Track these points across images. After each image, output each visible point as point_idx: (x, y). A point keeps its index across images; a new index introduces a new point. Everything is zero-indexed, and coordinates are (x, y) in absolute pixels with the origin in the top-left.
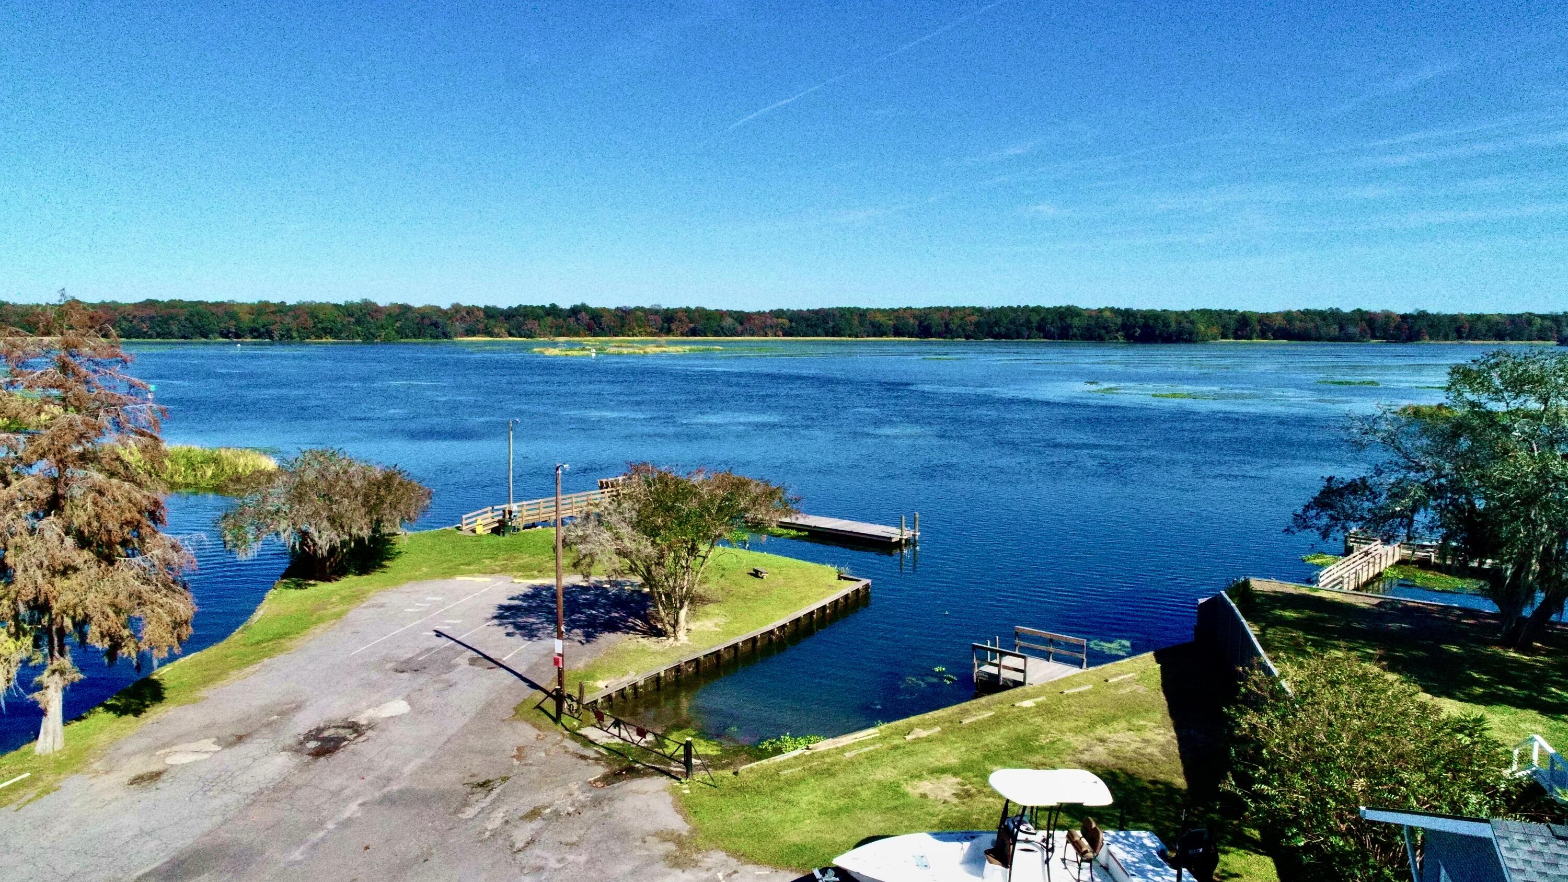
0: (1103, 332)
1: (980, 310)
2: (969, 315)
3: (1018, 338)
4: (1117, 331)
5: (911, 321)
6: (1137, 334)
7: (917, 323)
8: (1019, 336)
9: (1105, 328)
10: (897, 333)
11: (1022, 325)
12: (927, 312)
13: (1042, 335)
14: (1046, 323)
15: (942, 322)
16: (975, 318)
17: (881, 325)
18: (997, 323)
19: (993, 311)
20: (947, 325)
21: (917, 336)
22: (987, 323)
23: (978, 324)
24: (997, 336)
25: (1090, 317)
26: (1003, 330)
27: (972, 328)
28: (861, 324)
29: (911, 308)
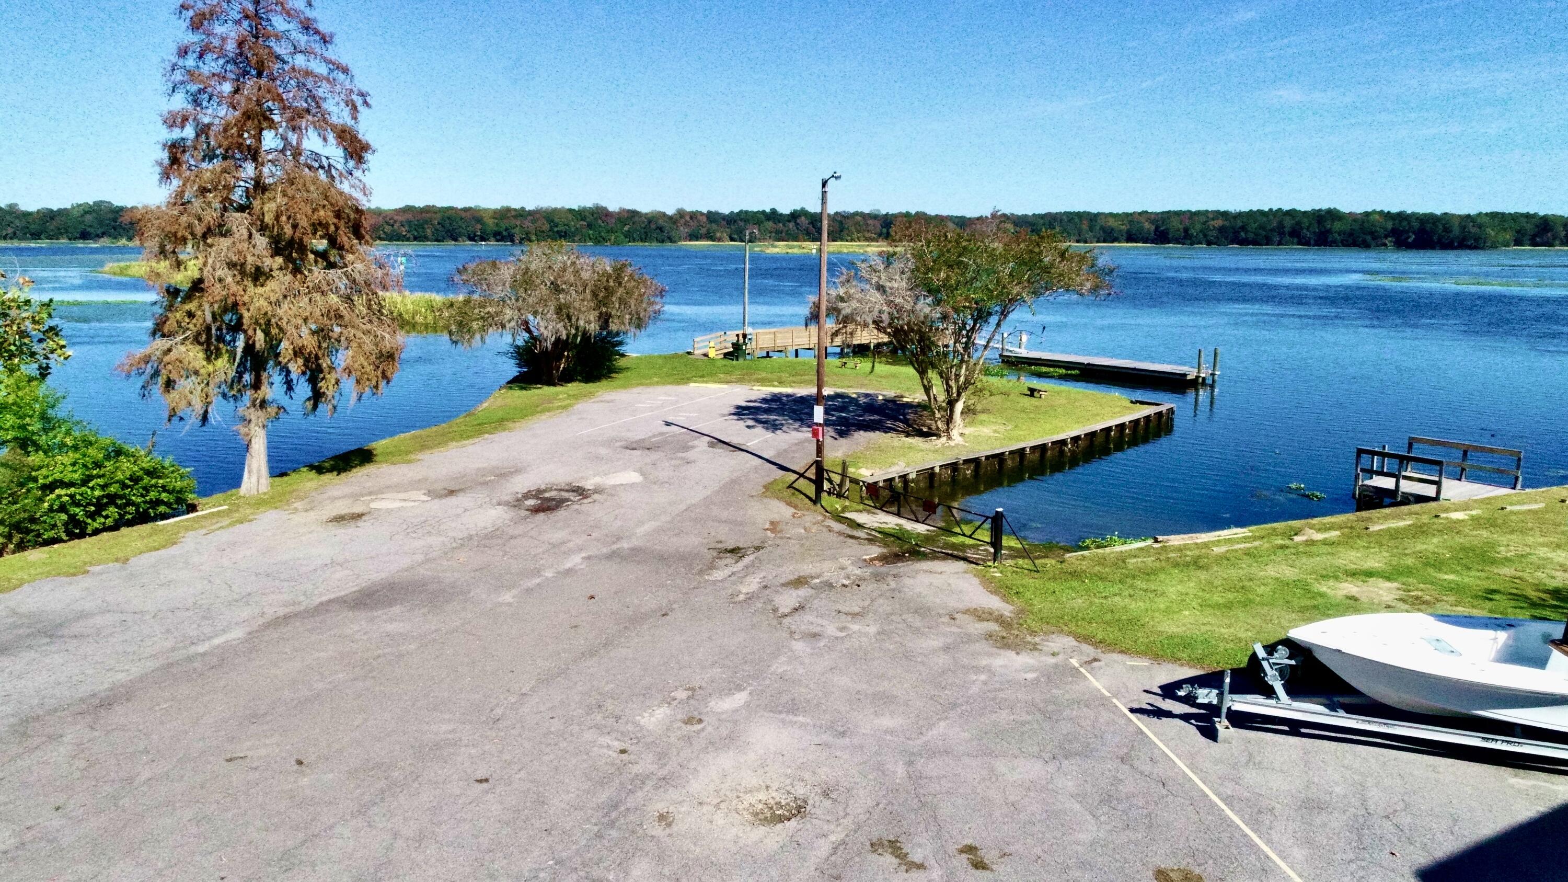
0: (1369, 238)
1: (1225, 215)
2: (1213, 219)
3: (1267, 244)
4: (1386, 237)
5: (1147, 225)
6: (1410, 240)
7: (1153, 228)
8: (1268, 241)
9: (1372, 233)
10: (1130, 238)
11: (1272, 230)
12: (1165, 216)
13: (1295, 240)
14: (1302, 228)
15: (1181, 227)
16: (1219, 223)
17: (1112, 229)
18: (1243, 228)
19: (1240, 215)
20: (1186, 230)
21: (1152, 242)
22: (1233, 228)
23: (1221, 230)
24: (1243, 242)
25: (1355, 220)
26: (1251, 236)
27: (1215, 233)
28: (1091, 229)
29: (1146, 212)
